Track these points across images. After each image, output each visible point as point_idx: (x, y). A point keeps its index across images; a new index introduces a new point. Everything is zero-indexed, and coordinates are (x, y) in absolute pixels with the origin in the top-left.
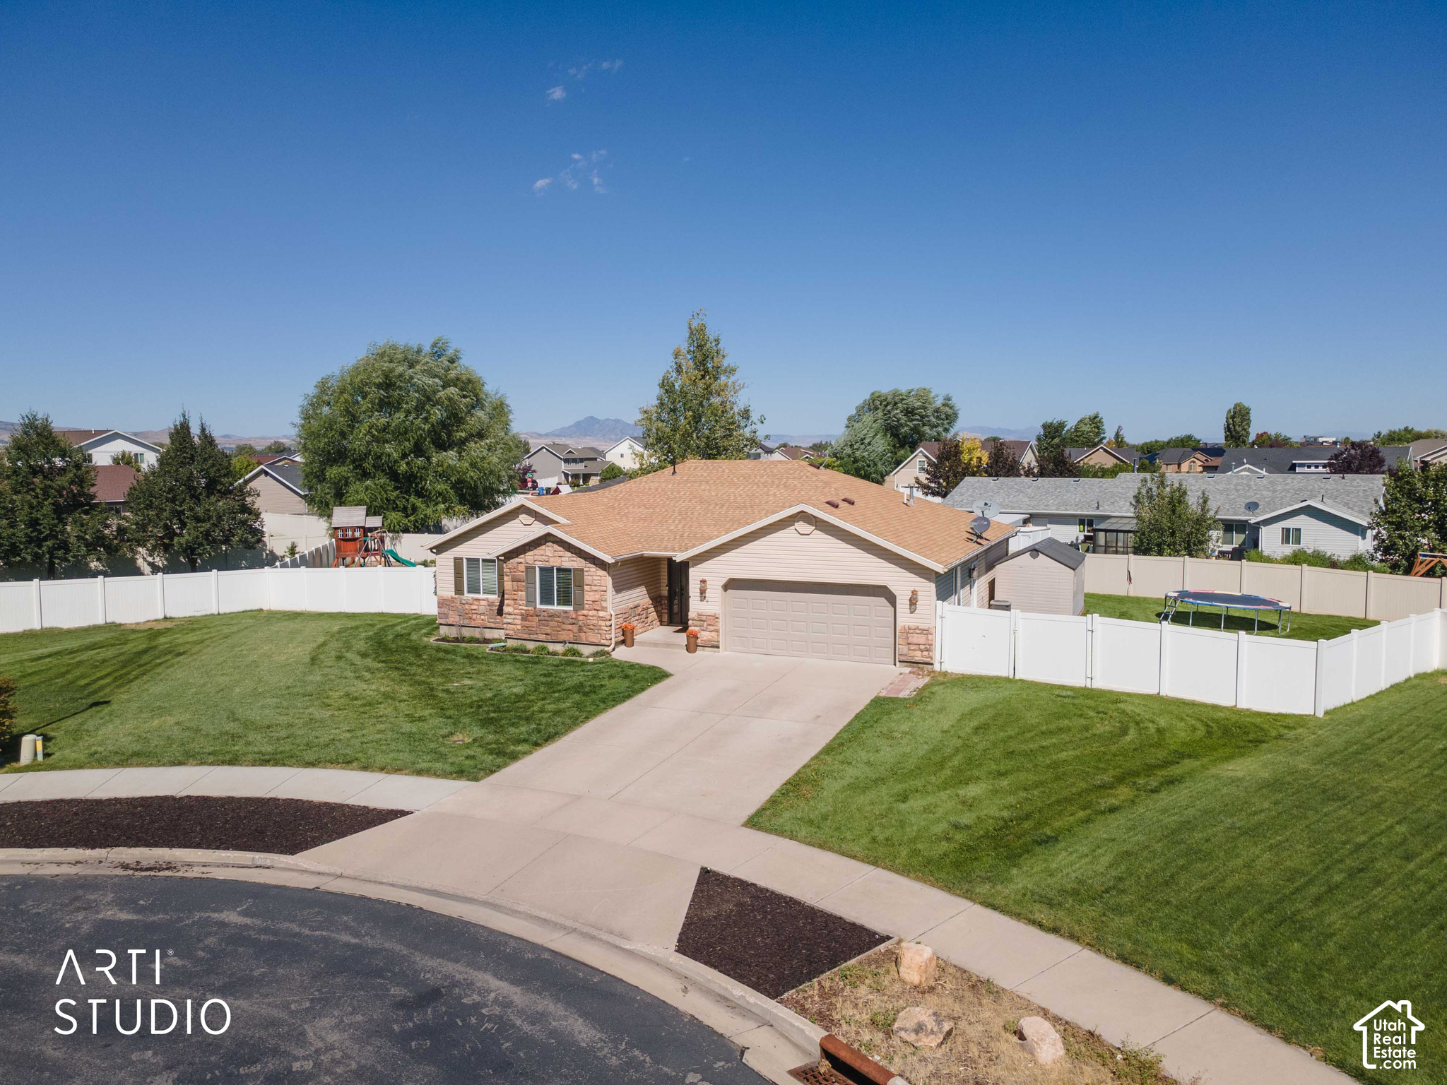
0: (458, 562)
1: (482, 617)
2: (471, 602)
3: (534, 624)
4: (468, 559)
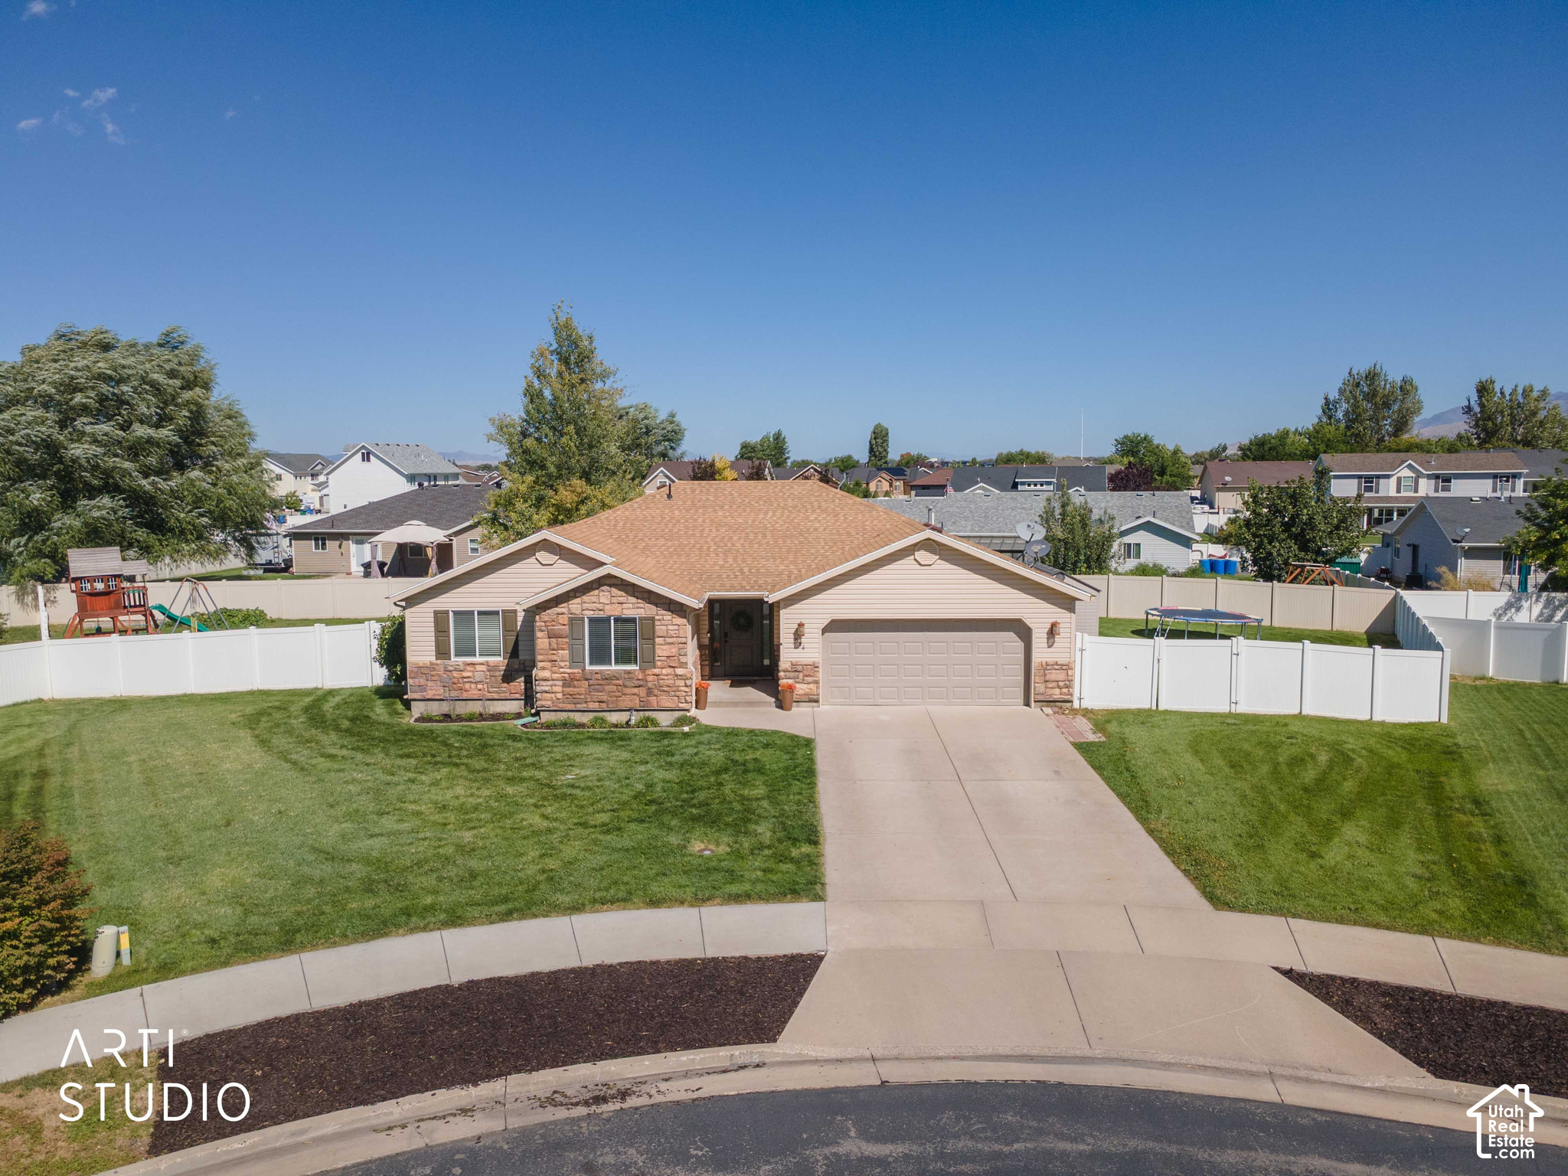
0: (440, 618)
1: (480, 686)
2: (462, 668)
3: (582, 690)
4: (455, 613)
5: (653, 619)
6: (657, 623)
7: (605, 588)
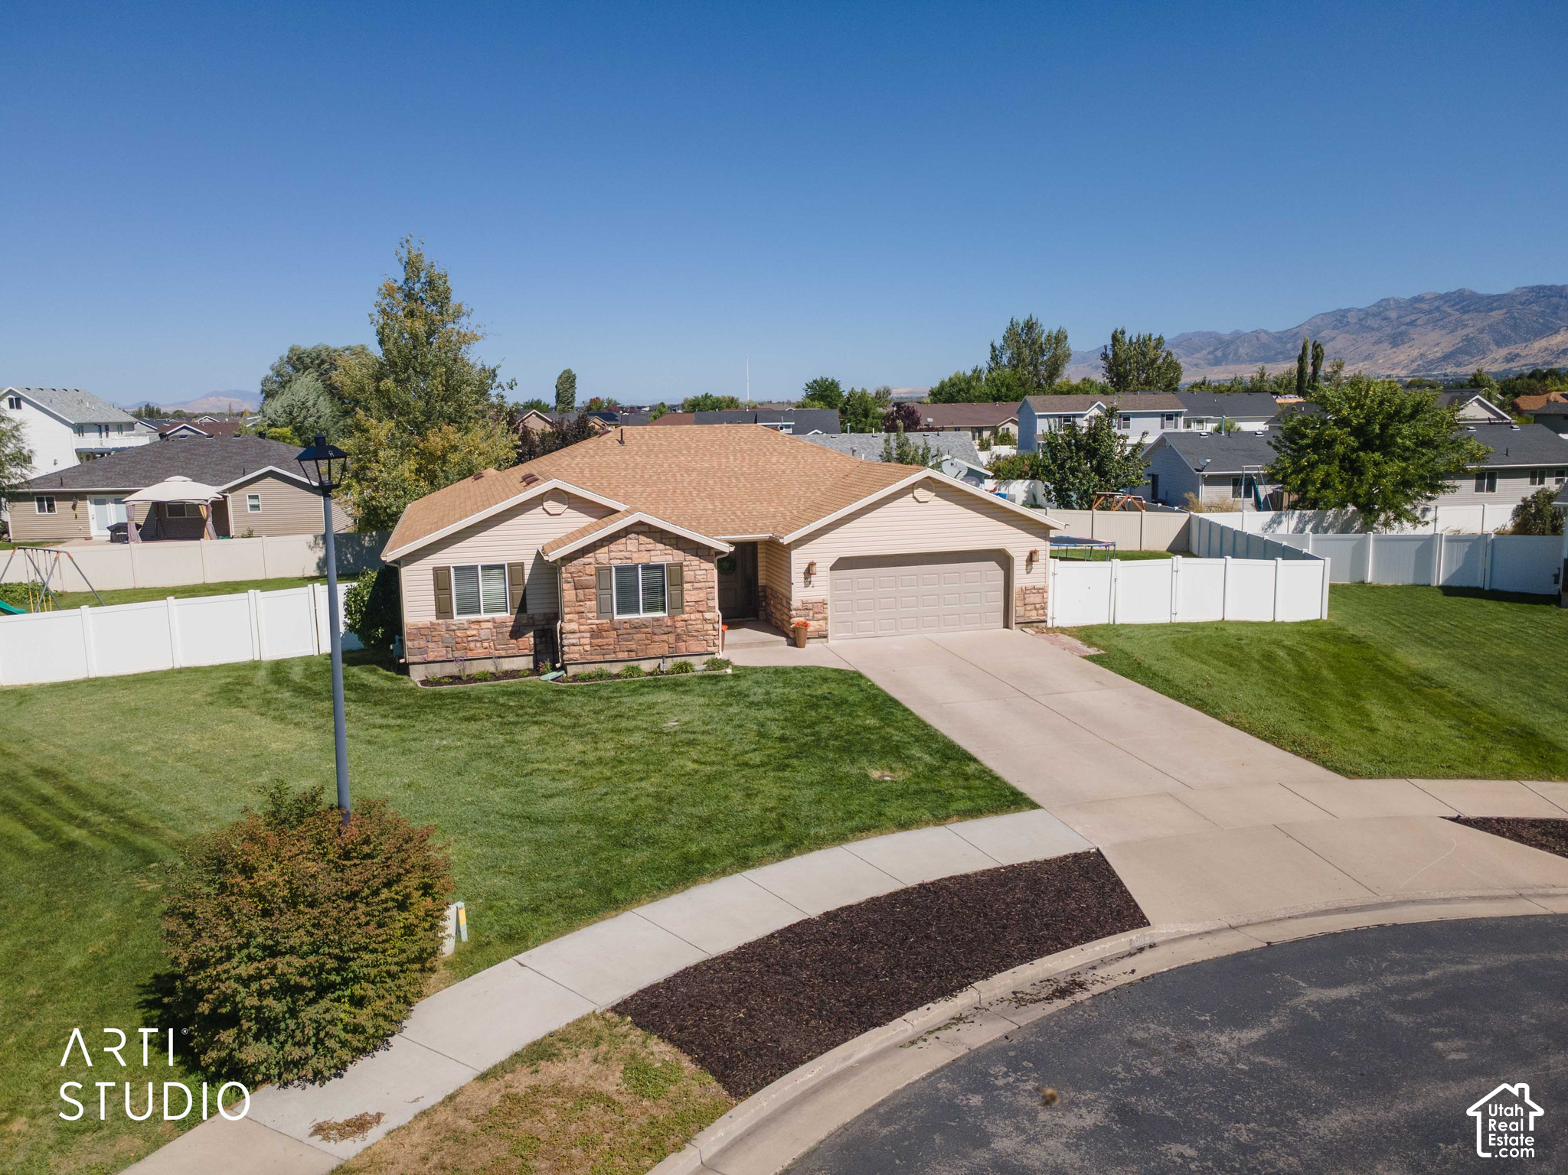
0: (441, 577)
2: (466, 626)
3: (611, 641)
5: (681, 565)
6: (685, 569)
7: (632, 536)
